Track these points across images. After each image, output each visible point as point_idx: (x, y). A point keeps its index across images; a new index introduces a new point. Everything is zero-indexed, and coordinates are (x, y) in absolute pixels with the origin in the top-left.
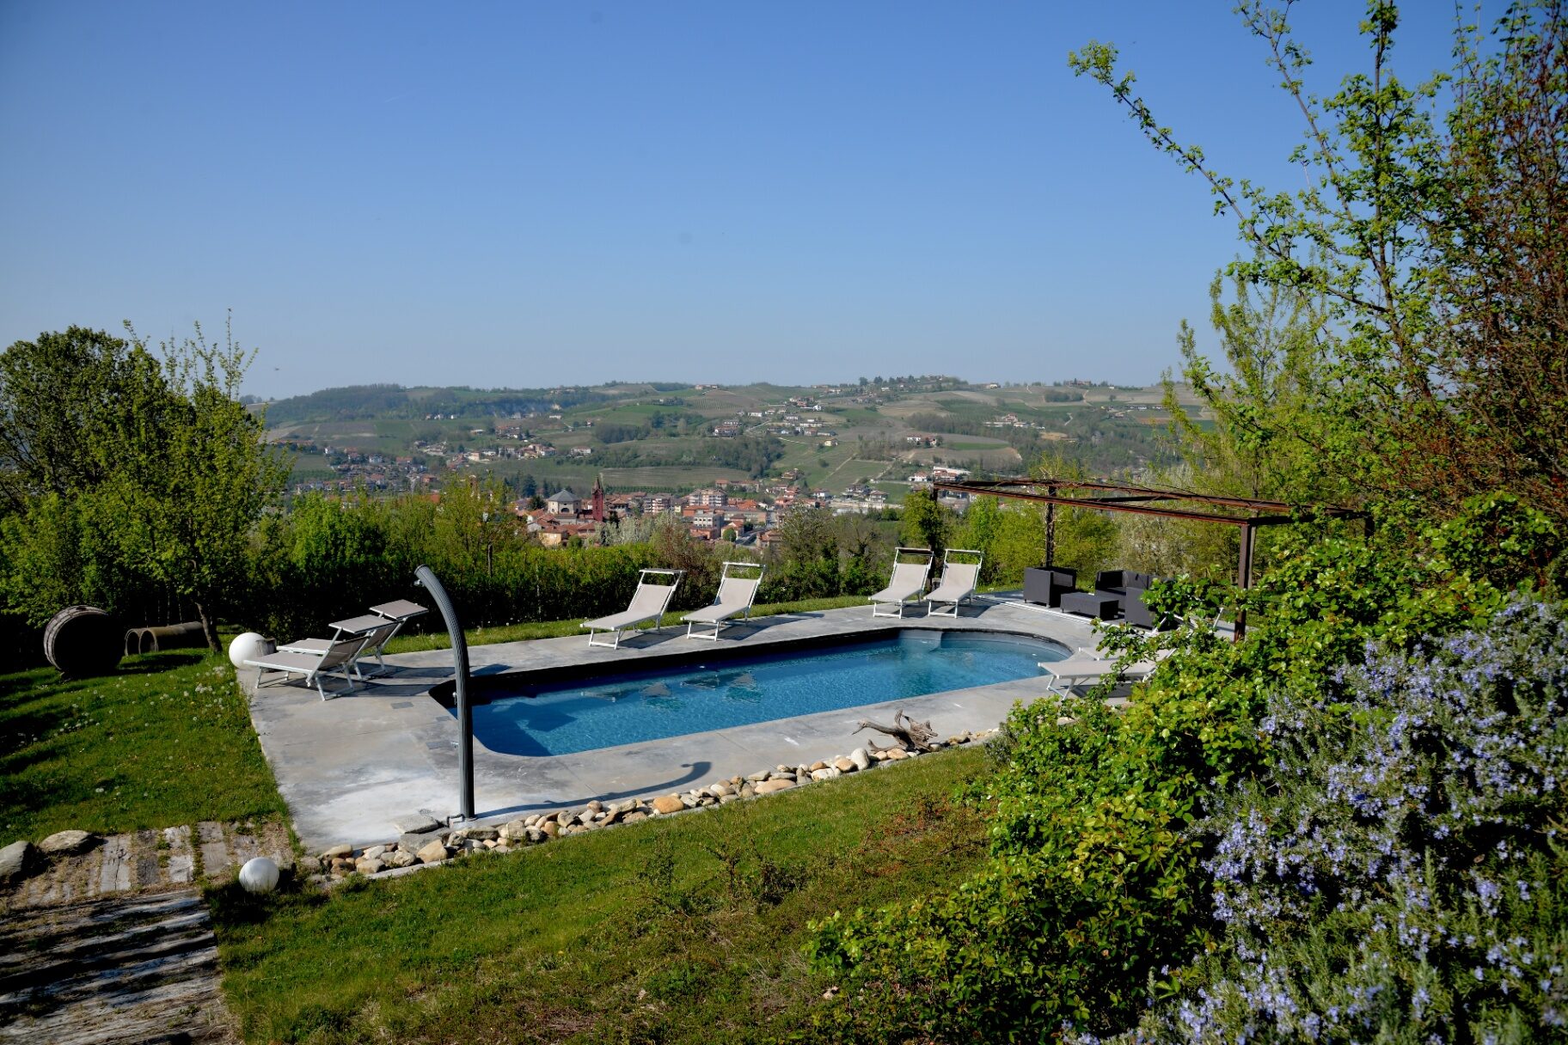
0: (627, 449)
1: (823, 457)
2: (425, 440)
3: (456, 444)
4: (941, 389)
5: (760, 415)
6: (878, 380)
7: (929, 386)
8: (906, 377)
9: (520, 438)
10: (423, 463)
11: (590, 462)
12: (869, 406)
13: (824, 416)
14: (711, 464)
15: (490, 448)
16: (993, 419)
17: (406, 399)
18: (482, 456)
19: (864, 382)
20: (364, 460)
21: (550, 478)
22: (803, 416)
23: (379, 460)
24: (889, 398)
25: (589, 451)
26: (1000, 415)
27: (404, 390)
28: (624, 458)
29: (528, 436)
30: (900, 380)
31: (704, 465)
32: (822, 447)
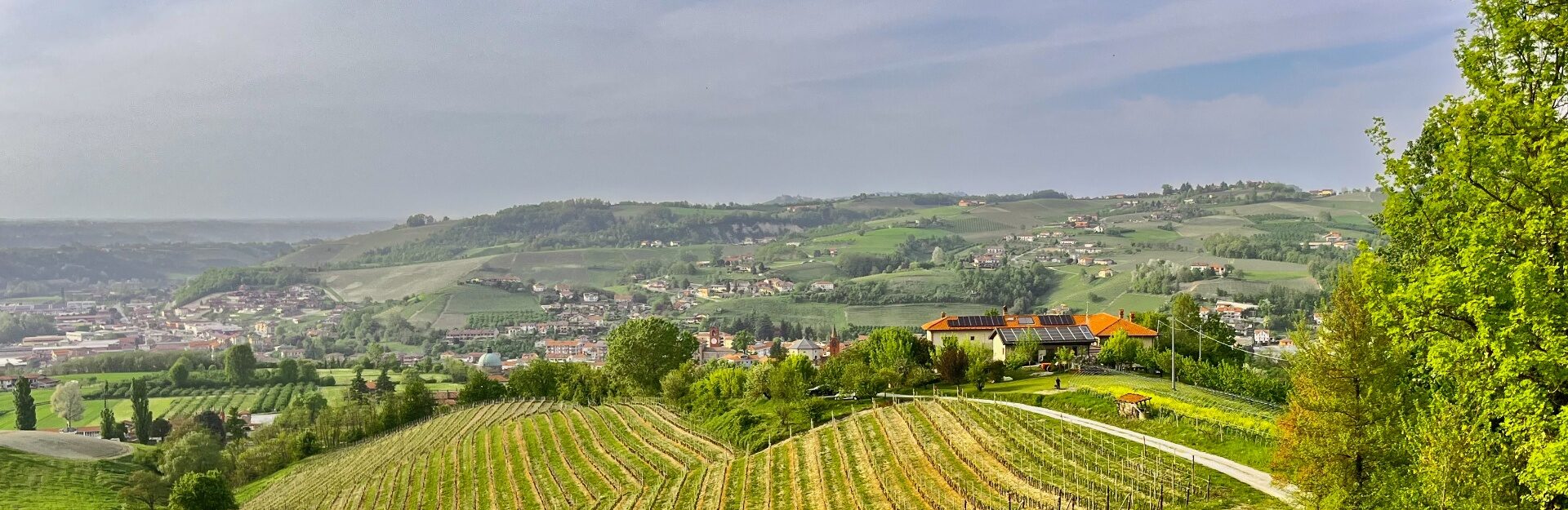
0: (872, 284)
1: (1097, 289)
2: (644, 274)
3: (681, 278)
4: (1256, 201)
5: (1030, 239)
6: (1186, 187)
7: (1243, 197)
8: (1218, 184)
9: (754, 272)
10: (644, 300)
11: (833, 300)
12: (1164, 224)
13: (1105, 240)
14: (968, 301)
15: (719, 282)
16: (1312, 239)
17: (611, 217)
18: (712, 293)
19: (1168, 191)
20: (577, 299)
21: (788, 318)
22: (1081, 239)
23: (596, 298)
24: (1190, 214)
25: (831, 286)
26: (1322, 232)
27: (608, 206)
28: (872, 294)
29: (763, 269)
30: (1209, 189)
31: (961, 301)
32: (1094, 278)
